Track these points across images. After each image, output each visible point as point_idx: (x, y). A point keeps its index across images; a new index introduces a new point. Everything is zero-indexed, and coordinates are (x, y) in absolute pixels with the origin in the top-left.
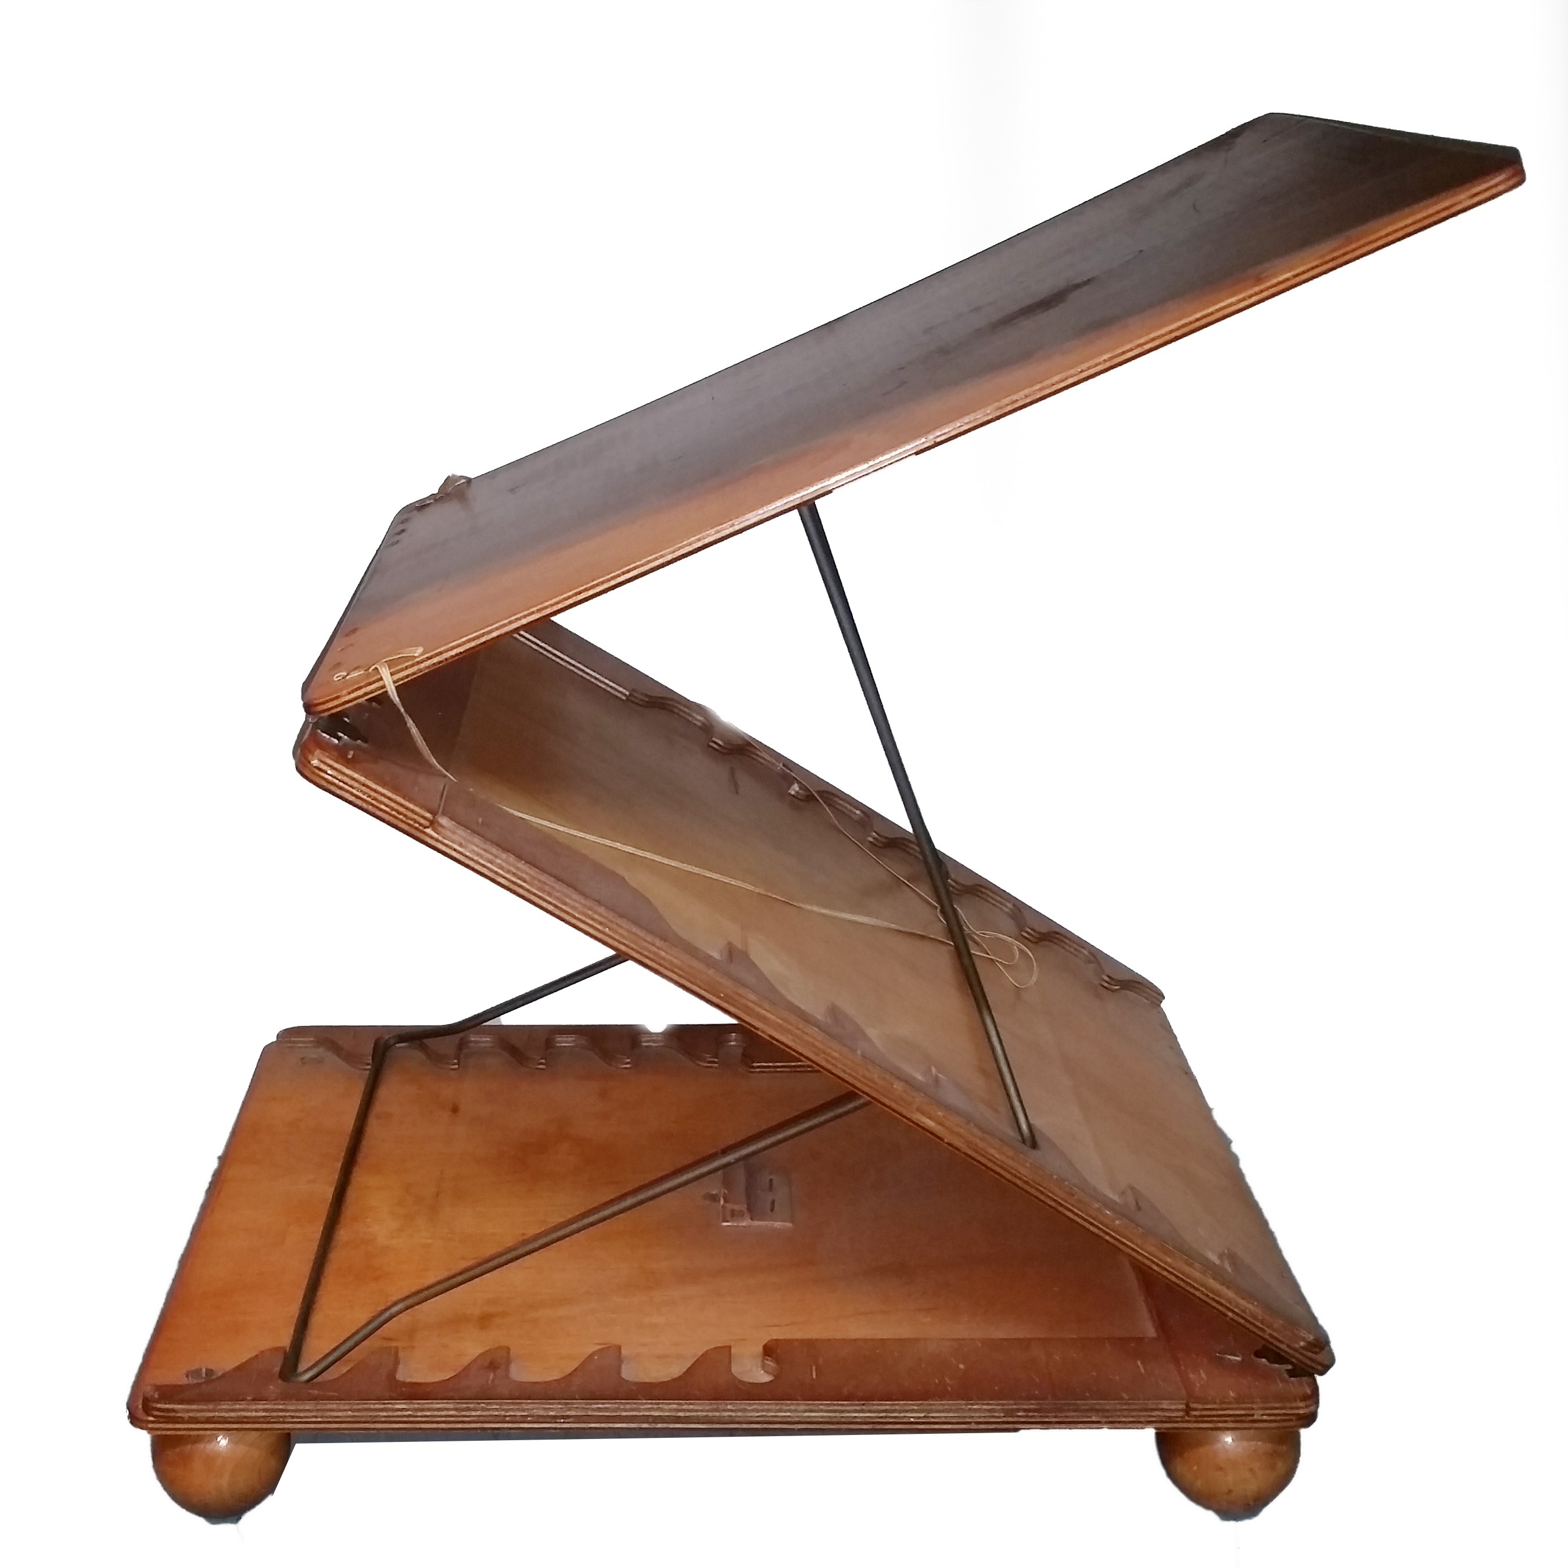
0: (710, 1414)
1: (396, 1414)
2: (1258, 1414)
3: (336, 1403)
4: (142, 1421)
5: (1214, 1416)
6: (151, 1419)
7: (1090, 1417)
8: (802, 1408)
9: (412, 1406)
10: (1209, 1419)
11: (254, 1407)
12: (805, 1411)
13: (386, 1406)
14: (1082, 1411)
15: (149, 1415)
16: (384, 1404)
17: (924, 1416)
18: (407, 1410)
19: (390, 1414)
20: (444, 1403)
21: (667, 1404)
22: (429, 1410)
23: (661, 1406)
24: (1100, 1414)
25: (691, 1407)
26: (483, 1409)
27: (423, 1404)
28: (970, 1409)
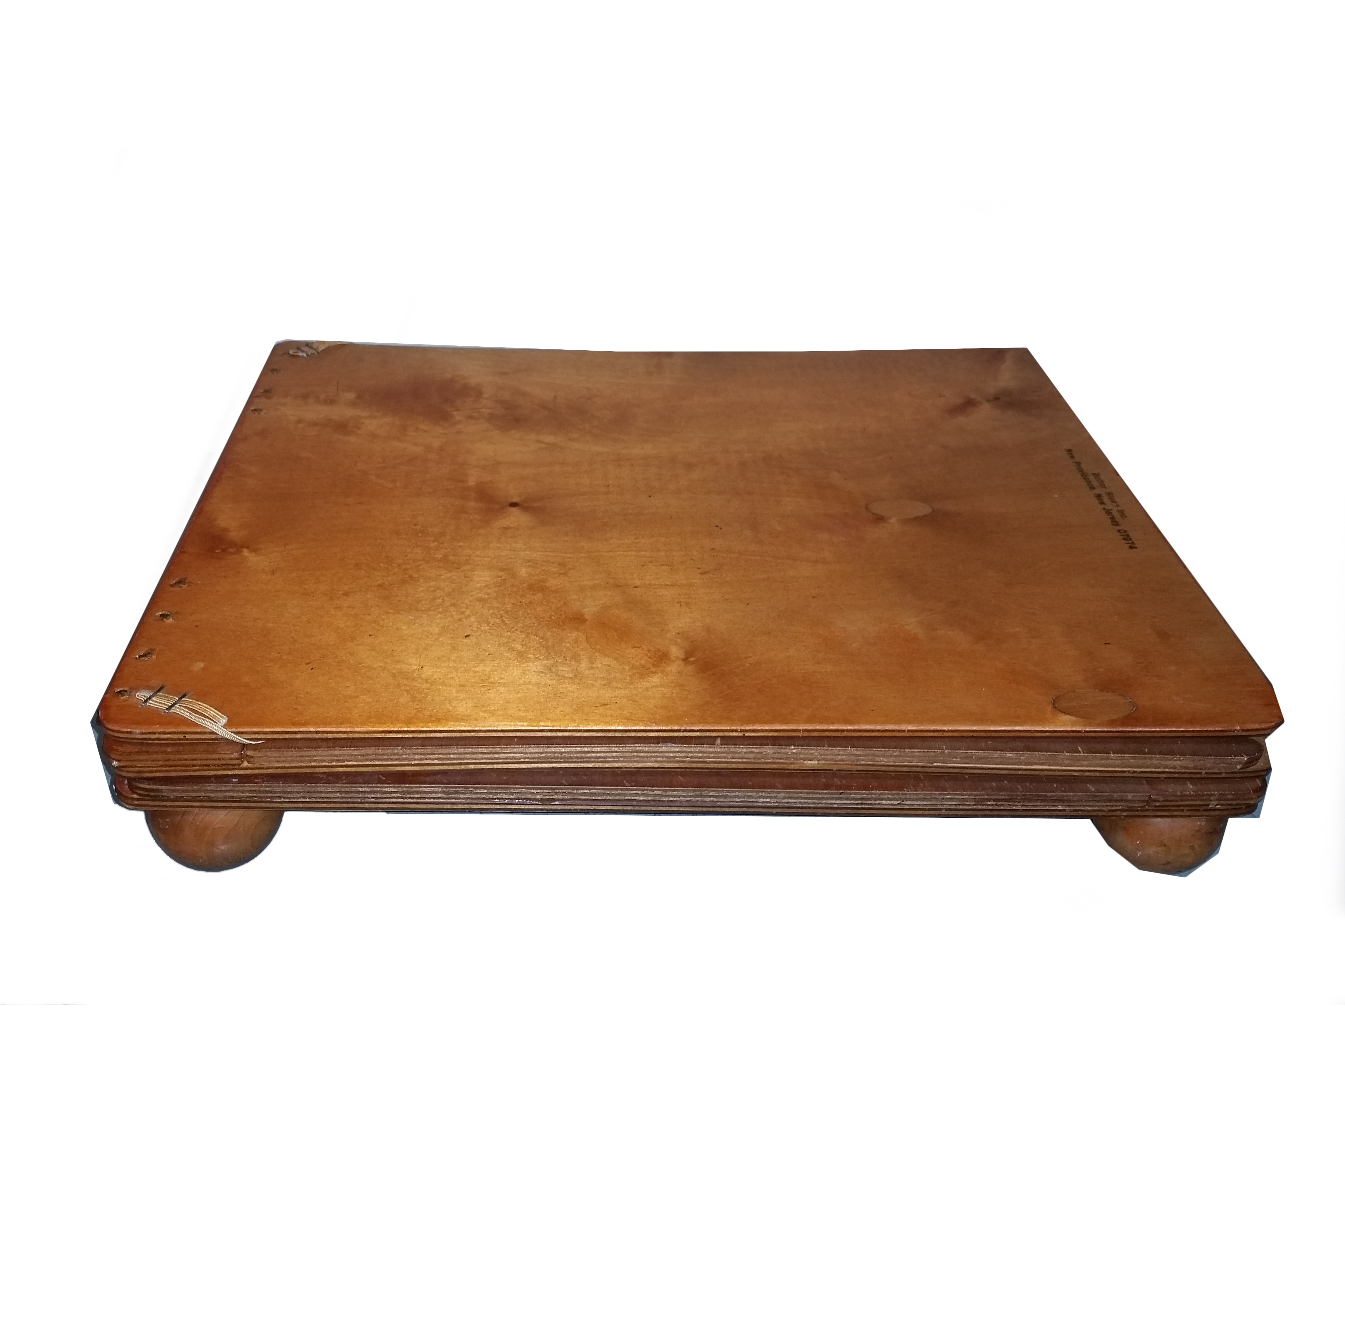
0: (693, 799)
1: (385, 796)
2: (1212, 804)
3: (324, 786)
4: (127, 797)
5: (1172, 806)
6: (135, 796)
7: (1057, 806)
8: (782, 795)
9: (400, 790)
10: (1167, 808)
11: (240, 789)
12: (785, 798)
13: (375, 789)
14: (1049, 801)
15: (134, 793)
16: (371, 787)
17: (899, 803)
18: (396, 792)
19: (379, 795)
20: (432, 787)
21: (651, 790)
22: (418, 793)
23: (645, 792)
24: (1066, 804)
25: (675, 793)
26: (471, 793)
27: (412, 788)
28: (943, 798)
